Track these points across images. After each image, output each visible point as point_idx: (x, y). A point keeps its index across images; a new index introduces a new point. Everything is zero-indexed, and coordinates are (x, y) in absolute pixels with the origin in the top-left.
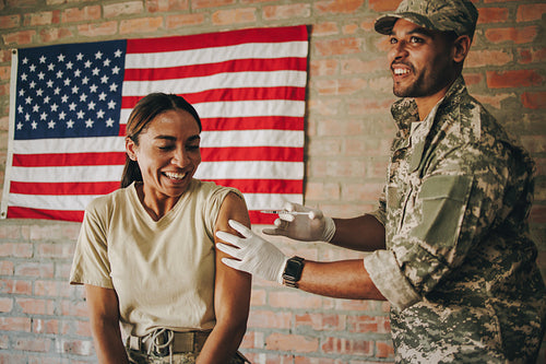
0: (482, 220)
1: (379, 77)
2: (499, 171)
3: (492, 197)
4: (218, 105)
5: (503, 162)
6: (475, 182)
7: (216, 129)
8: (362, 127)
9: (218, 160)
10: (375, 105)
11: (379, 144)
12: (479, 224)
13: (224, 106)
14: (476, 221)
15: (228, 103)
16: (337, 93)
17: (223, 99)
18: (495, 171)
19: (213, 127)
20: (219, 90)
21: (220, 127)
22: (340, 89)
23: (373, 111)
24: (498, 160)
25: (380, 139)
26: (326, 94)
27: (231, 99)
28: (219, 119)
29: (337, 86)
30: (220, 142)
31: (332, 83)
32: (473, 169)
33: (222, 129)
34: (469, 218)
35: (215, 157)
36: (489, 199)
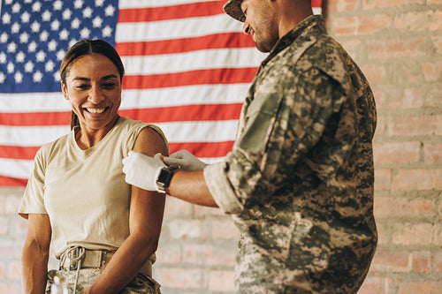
0: (290, 133)
1: (406, 13)
2: (306, 92)
3: (299, 113)
4: (223, 52)
5: (313, 85)
6: (284, 99)
7: (221, 81)
8: (384, 74)
9: (223, 119)
10: (399, 47)
11: (403, 95)
12: (286, 136)
13: (230, 54)
14: (282, 133)
15: (234, 51)
16: (356, 33)
17: (228, 45)
18: (302, 92)
19: (217, 80)
20: (224, 34)
21: (224, 79)
22: (361, 28)
23: (396, 54)
24: (307, 83)
25: (404, 88)
26: (344, 35)
27: (238, 46)
28: (224, 70)
29: (356, 24)
30: (225, 98)
31: (352, 20)
32: (284, 88)
33: (228, 81)
34: (277, 130)
35: (220, 115)
36: (296, 116)
